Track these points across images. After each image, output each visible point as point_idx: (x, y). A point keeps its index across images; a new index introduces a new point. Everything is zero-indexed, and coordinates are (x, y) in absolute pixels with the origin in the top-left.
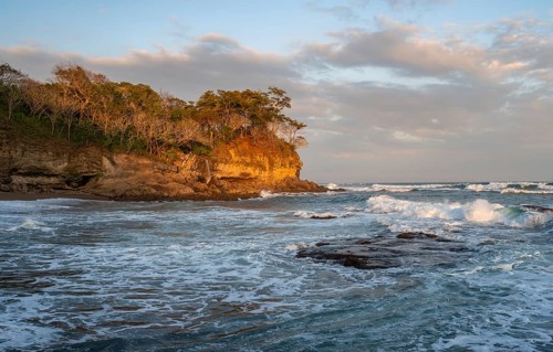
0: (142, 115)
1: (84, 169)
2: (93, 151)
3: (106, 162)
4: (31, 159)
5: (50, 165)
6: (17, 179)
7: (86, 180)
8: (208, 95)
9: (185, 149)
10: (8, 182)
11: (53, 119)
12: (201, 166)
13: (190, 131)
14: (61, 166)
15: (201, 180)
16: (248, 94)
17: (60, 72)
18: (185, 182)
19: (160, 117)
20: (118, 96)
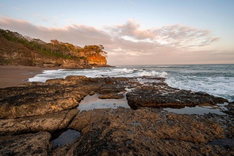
0: (71, 51)
1: (59, 63)
2: (61, 59)
3: (64, 61)
4: (47, 61)
5: (52, 62)
6: (45, 65)
7: (60, 65)
8: (86, 46)
9: (81, 58)
10: (43, 65)
11: (52, 52)
12: (85, 62)
13: (82, 54)
14: (54, 62)
15: (85, 65)
16: (95, 46)
17: (52, 41)
18: (81, 65)
19: (75, 51)
20: (66, 47)
